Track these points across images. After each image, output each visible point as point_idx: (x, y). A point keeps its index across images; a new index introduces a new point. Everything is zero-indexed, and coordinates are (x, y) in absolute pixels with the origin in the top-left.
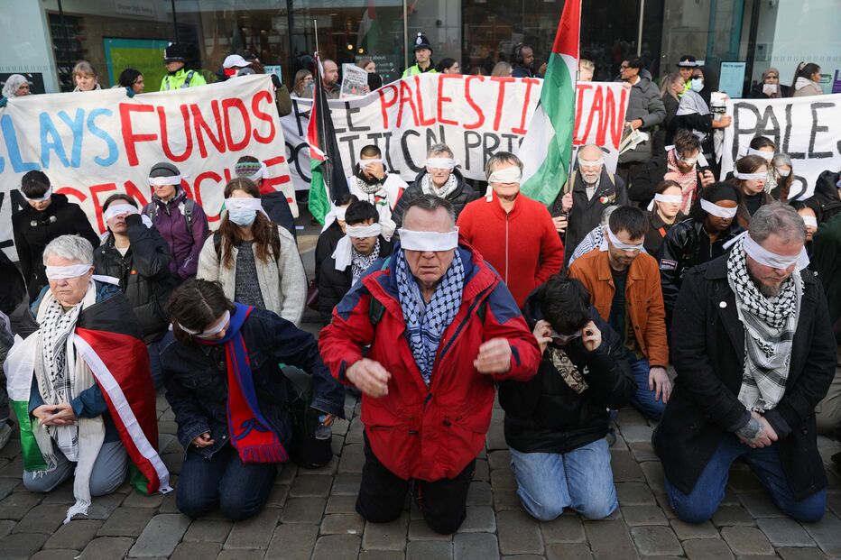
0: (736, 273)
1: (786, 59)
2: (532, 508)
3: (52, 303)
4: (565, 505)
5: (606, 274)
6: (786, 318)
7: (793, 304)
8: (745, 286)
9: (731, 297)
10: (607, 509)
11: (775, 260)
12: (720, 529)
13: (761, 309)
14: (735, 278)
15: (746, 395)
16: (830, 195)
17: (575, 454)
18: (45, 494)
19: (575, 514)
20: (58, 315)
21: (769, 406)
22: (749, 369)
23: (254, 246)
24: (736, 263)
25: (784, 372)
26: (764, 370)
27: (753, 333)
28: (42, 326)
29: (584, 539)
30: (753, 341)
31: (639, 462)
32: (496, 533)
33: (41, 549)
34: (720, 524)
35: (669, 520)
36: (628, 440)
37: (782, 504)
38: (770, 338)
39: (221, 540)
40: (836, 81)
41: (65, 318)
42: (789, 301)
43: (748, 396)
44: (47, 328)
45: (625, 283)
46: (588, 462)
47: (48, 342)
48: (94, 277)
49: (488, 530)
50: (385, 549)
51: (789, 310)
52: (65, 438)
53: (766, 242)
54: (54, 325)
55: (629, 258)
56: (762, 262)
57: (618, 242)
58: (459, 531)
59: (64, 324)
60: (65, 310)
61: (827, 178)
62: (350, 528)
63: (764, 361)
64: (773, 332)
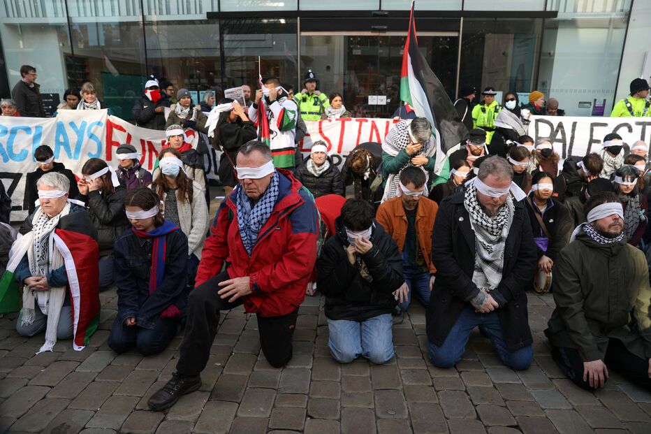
0: (470, 200)
1: (564, 91)
2: (336, 354)
3: (42, 214)
4: (357, 352)
5: (401, 212)
6: (501, 229)
7: (505, 220)
8: (474, 208)
9: (466, 215)
10: (385, 357)
11: (492, 192)
12: (460, 372)
13: (483, 222)
14: (468, 202)
15: (477, 278)
16: (571, 172)
17: (368, 323)
18: (29, 337)
19: (364, 359)
20: (45, 221)
21: (493, 287)
22: (478, 262)
23: (177, 192)
24: (470, 194)
25: (500, 263)
26: (488, 262)
27: (479, 238)
28: (35, 227)
29: (369, 374)
30: (480, 244)
31: (417, 335)
32: (311, 370)
33: (22, 365)
34: (461, 370)
35: (427, 367)
36: (413, 323)
37: (503, 358)
38: (491, 242)
39: (134, 365)
40: (595, 107)
41: (49, 222)
42: (503, 217)
43: (478, 279)
44: (38, 228)
45: (415, 218)
46: (376, 326)
47: (37, 236)
48: (70, 200)
49: (306, 367)
50: (237, 374)
51: (503, 223)
52: (42, 299)
53: (486, 180)
54: (41, 227)
55: (415, 201)
56: (484, 193)
57: (408, 191)
58: (288, 367)
59: (48, 226)
60: (49, 218)
61: (570, 162)
62: (217, 362)
63: (486, 256)
64: (493, 238)
